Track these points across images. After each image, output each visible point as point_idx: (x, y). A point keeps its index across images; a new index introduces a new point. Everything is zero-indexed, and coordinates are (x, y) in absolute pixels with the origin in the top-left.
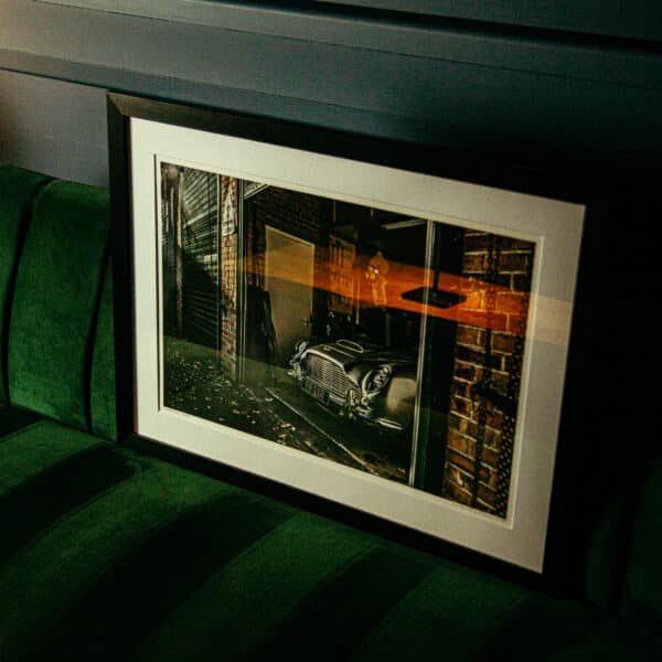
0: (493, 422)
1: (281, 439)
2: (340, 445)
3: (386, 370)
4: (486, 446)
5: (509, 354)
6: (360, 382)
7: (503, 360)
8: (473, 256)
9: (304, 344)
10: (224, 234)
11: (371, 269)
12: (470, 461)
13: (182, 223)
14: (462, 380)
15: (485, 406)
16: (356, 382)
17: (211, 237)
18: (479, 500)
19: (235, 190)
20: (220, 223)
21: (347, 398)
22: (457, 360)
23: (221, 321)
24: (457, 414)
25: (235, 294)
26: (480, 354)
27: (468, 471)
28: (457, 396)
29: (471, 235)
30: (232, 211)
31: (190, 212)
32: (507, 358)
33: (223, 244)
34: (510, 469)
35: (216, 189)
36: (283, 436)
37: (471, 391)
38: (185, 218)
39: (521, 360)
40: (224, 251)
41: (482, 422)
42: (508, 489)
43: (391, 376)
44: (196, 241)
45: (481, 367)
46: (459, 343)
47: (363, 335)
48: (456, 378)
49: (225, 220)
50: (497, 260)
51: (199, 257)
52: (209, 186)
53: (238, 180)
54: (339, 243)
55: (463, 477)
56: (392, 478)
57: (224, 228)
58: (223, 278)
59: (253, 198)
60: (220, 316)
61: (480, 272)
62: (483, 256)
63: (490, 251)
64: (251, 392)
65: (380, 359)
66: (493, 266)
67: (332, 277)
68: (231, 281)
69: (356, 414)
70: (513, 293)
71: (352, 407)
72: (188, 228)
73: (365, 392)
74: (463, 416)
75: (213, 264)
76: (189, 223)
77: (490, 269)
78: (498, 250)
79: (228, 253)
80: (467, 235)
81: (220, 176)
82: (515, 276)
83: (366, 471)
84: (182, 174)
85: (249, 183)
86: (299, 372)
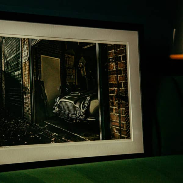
0: (122, 106)
1: (53, 141)
2: (75, 134)
3: (88, 99)
4: (121, 115)
5: (124, 82)
6: (80, 106)
7: (122, 84)
8: (110, 52)
9: (59, 98)
10: (23, 61)
11: (80, 63)
12: (117, 122)
13: (4, 60)
14: (112, 95)
15: (120, 101)
16: (78, 107)
17: (18, 64)
18: (122, 135)
19: (27, 43)
20: (22, 57)
21: (76, 114)
22: (110, 88)
23: (23, 98)
24: (112, 107)
25: (29, 86)
26: (116, 84)
27: (118, 127)
28: (111, 101)
29: (109, 46)
30: (27, 51)
31: (8, 55)
32: (124, 83)
33: (23, 66)
34: (129, 121)
35: (19, 44)
36: (53, 139)
37: (115, 98)
38: (6, 58)
39: (127, 82)
40: (24, 68)
41: (119, 107)
42: (130, 128)
43: (90, 101)
44: (11, 67)
45: (116, 88)
46: (109, 82)
47: (79, 88)
48: (110, 95)
49: (24, 56)
50: (117, 52)
51: (13, 73)
52: (16, 44)
53: (29, 39)
54: (68, 56)
55: (116, 129)
56: (95, 140)
57: (23, 59)
58: (24, 80)
59: (35, 45)
60: (23, 96)
61: (113, 57)
62: (113, 52)
63: (115, 50)
64: (38, 125)
65: (86, 96)
66: (116, 55)
67: (67, 69)
68: (27, 80)
69: (80, 119)
70: (122, 62)
71: (78, 117)
72: (7, 62)
73: (82, 110)
74: (114, 107)
75: (19, 75)
76: (8, 60)
77: (115, 56)
78: (117, 49)
79: (26, 69)
80: (108, 46)
81: (21, 38)
82: (122, 56)
83: (86, 141)
84: (4, 40)
85: (33, 39)
86: (57, 110)
